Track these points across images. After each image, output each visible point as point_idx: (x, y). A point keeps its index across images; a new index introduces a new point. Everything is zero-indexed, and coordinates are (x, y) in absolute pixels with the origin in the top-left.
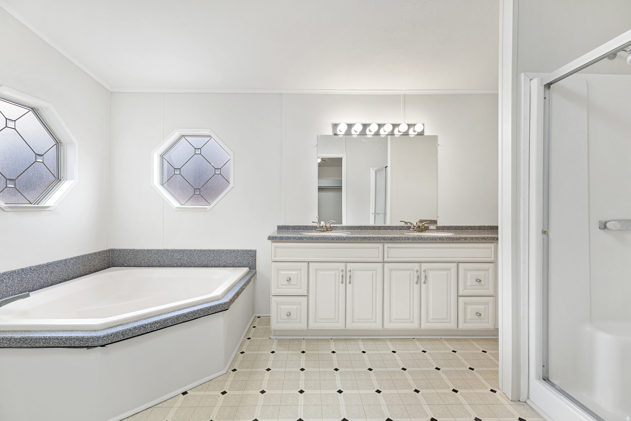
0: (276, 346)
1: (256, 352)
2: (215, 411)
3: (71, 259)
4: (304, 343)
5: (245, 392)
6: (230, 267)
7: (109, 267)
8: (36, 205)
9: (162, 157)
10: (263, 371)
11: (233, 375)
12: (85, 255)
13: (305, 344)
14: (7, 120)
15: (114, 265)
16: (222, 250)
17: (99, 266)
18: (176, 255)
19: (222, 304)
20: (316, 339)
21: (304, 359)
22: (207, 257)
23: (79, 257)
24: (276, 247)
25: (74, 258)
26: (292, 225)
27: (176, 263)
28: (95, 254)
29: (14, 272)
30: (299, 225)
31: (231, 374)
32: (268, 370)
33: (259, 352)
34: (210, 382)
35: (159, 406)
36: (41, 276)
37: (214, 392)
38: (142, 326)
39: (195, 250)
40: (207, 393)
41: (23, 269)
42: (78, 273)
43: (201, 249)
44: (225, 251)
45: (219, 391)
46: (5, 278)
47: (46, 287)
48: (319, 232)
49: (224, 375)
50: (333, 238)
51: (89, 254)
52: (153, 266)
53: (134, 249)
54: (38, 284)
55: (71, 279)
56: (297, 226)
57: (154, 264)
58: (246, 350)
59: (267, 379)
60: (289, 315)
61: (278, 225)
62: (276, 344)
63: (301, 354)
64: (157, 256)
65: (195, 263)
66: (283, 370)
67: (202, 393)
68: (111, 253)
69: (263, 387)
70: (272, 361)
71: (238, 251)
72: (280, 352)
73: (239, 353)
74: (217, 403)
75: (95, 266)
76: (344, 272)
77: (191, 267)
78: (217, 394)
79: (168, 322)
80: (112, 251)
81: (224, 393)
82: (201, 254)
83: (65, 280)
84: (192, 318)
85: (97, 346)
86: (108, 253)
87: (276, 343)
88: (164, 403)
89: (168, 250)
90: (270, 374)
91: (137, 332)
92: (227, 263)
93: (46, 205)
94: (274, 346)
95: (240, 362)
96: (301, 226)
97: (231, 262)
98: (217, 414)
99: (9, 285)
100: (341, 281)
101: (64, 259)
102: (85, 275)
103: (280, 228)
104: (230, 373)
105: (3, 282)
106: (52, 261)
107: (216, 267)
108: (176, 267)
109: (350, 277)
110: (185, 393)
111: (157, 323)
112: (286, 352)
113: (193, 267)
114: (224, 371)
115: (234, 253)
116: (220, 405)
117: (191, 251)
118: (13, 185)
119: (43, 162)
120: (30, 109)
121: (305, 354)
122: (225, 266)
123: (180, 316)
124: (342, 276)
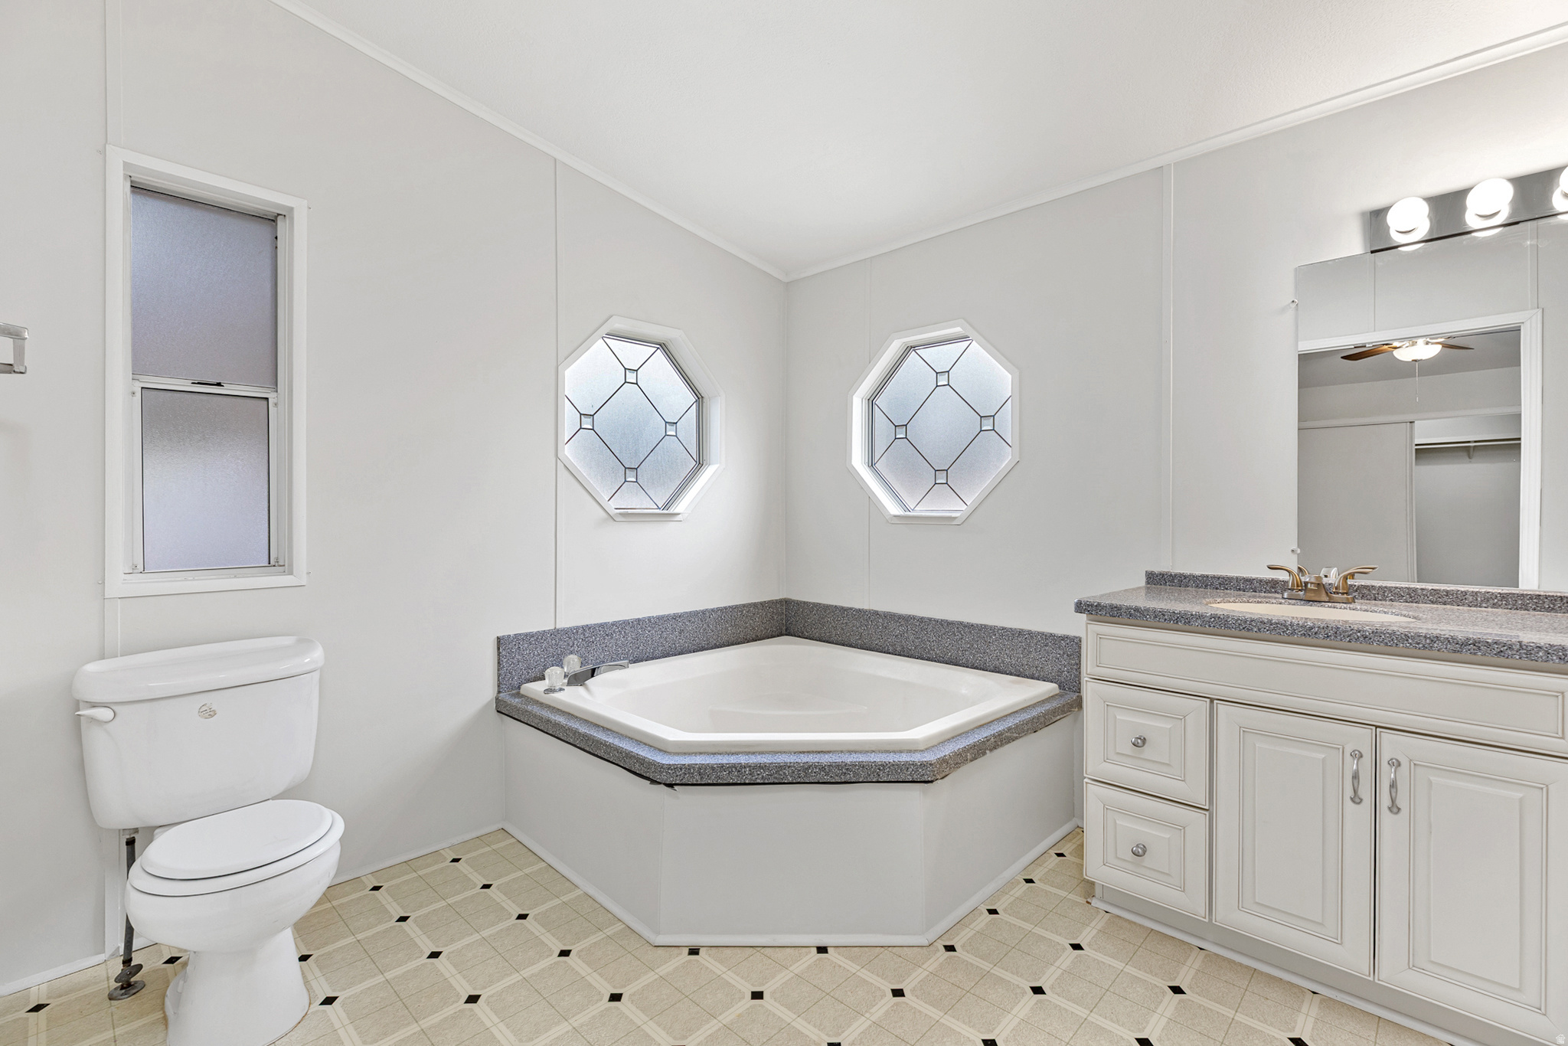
0: (1095, 932)
1: (1028, 926)
2: (860, 1025)
3: (713, 610)
4: (1196, 961)
5: (949, 1021)
6: (1011, 674)
7: (781, 635)
8: (665, 512)
9: (871, 402)
10: (1021, 985)
11: (941, 960)
12: (737, 607)
13: (1196, 966)
14: (627, 371)
15: (788, 633)
16: (991, 627)
17: (762, 631)
18: (892, 625)
19: (914, 764)
20: (1247, 967)
21: (1168, 1014)
22: (957, 641)
23: (725, 608)
24: (1100, 637)
25: (719, 609)
26: (1198, 573)
27: (892, 646)
28: (755, 605)
29: (626, 623)
30: (1224, 574)
31: (938, 954)
32: (1038, 990)
33: (1038, 931)
34: (883, 949)
35: (766, 953)
36: (664, 634)
37: (879, 979)
38: (734, 766)
39: (930, 620)
40: (865, 974)
41: (639, 620)
42: (725, 638)
43: (943, 619)
44: (999, 629)
45: (890, 982)
46: (614, 632)
47: (673, 655)
48: (1294, 601)
49: (919, 949)
50: (1311, 628)
51: (744, 606)
52: (851, 646)
53: (820, 604)
54: (660, 649)
55: (712, 648)
56: (1214, 577)
57: (853, 641)
58: (1005, 910)
59: (1021, 1015)
60: (1140, 852)
61: (1150, 569)
62: (1099, 927)
63: (1164, 993)
64: (858, 625)
65: (931, 652)
66: (1083, 1012)
67: (852, 967)
68: (784, 607)
69: (997, 1032)
70: (1059, 972)
71: (1030, 633)
72: (1100, 957)
73: (984, 909)
74: (871, 1011)
75: (754, 629)
76: (1368, 760)
77: (922, 659)
78: (882, 987)
79: (785, 773)
80: (787, 602)
81: (898, 993)
82: (943, 631)
83: (703, 649)
84: (838, 779)
85: (660, 783)
86: (778, 606)
87: (1099, 923)
88: (777, 949)
89: (876, 613)
90: (1036, 1004)
91: (725, 776)
92: (1003, 662)
93: (676, 511)
94: (1089, 929)
95: (975, 934)
96: (1230, 579)
97: (1014, 662)
98: (859, 1036)
99: (620, 642)
100: (1349, 792)
101: (702, 609)
102: (736, 644)
103: (1156, 580)
104: (938, 950)
105: (612, 638)
106: (682, 612)
107: (976, 668)
108: (892, 654)
109: (1393, 785)
110: (822, 950)
111: (762, 768)
112: (1119, 965)
113: (927, 660)
114: (923, 940)
115: (1020, 639)
116: (873, 1019)
117: (922, 620)
118: (633, 477)
119: (676, 436)
120: (658, 346)
121: (1181, 1001)
122: (996, 670)
123: (811, 766)
124: (1356, 776)
